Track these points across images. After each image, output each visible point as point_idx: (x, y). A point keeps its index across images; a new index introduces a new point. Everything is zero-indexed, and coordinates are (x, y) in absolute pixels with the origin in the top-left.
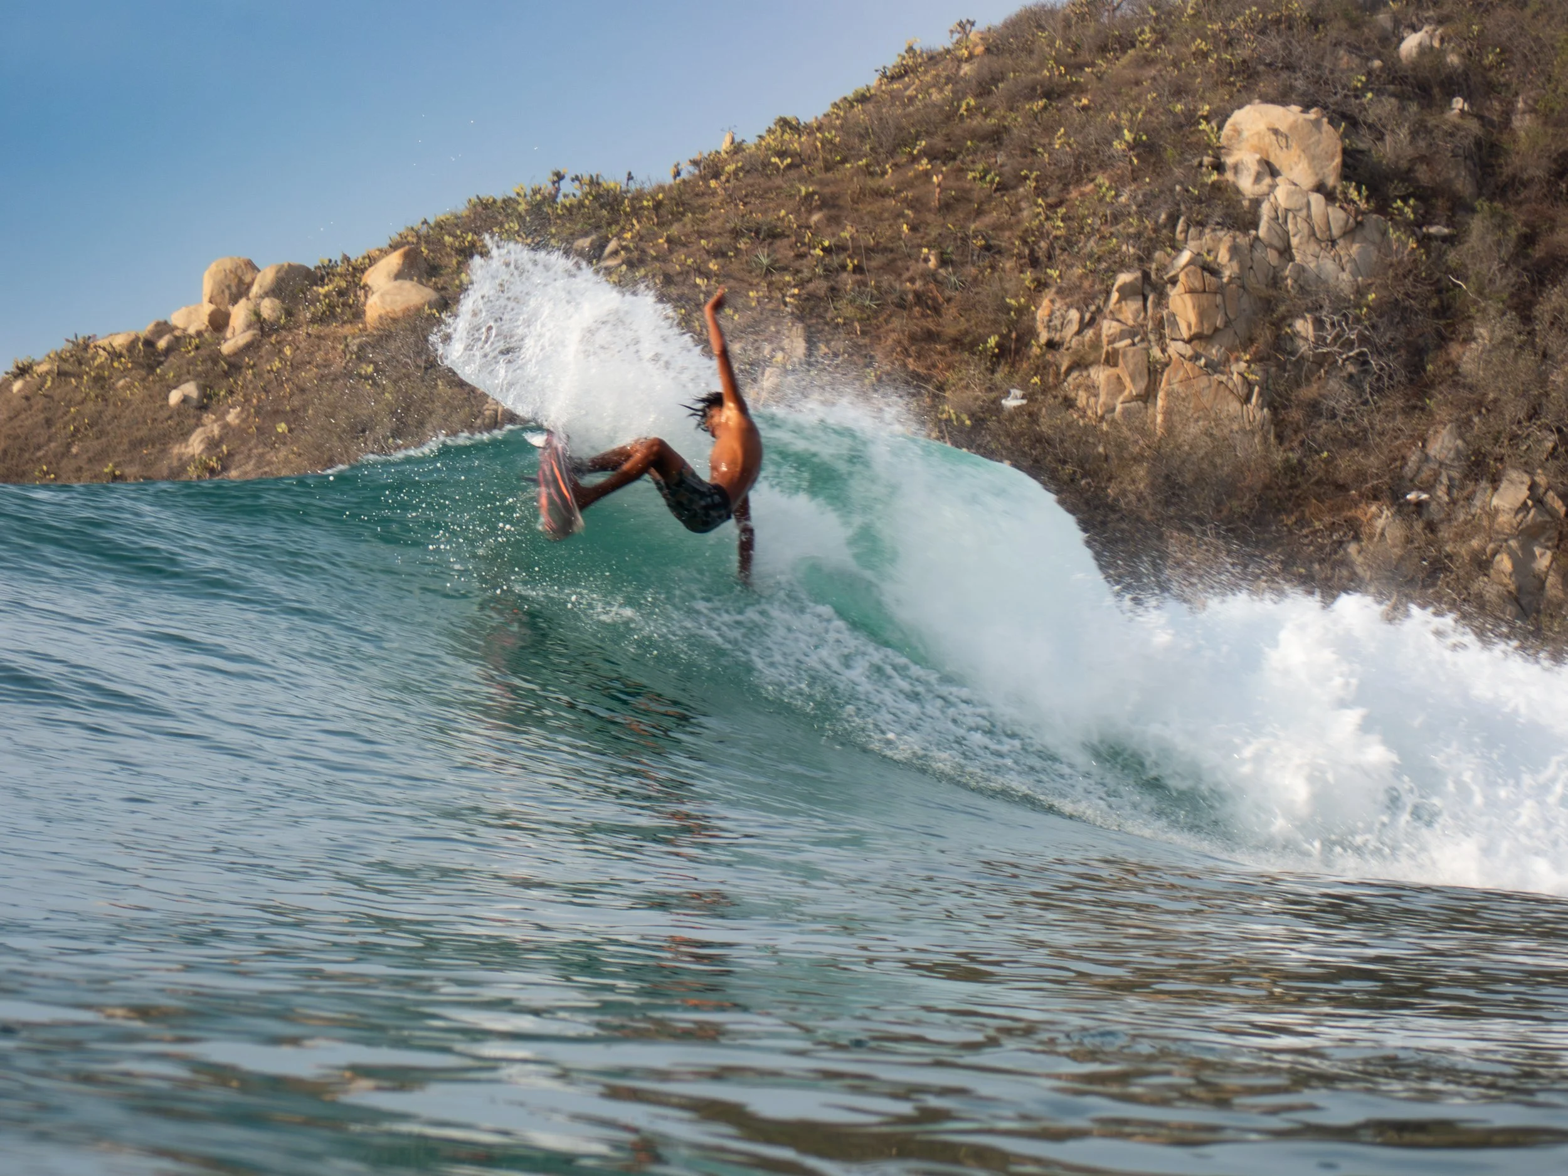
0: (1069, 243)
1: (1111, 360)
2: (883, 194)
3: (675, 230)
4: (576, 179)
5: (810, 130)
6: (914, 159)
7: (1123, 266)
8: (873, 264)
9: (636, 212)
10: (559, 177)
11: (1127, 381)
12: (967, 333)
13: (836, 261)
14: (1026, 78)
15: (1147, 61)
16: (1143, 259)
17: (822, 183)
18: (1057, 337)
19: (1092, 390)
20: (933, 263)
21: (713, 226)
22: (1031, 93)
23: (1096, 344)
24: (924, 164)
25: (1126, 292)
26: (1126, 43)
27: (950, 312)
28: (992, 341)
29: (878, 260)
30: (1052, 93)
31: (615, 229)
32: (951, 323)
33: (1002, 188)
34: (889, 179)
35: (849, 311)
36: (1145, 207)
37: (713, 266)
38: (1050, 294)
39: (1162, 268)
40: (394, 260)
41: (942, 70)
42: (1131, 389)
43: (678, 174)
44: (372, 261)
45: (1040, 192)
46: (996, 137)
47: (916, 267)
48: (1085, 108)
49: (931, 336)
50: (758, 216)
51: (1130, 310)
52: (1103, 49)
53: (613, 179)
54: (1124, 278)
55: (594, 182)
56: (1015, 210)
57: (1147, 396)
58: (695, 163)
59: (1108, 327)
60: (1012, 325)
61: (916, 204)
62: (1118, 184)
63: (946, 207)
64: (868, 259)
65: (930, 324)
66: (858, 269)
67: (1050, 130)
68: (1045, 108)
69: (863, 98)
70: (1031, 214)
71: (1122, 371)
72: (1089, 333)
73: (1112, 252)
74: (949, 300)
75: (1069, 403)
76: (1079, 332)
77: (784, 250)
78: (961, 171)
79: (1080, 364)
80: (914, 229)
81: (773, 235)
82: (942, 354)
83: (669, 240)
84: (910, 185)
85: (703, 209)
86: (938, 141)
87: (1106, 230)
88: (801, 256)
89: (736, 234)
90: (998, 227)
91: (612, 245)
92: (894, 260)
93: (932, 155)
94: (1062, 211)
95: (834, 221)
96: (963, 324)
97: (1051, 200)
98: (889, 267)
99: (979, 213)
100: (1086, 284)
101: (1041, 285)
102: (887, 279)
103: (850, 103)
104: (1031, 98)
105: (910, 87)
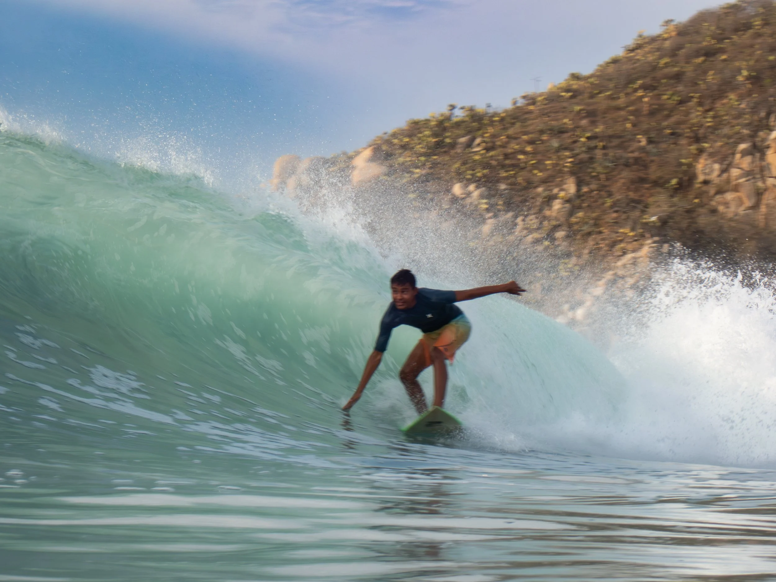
0: (715, 128)
1: (736, 189)
2: (618, 109)
3: (511, 132)
4: (462, 108)
5: (586, 78)
6: (636, 90)
7: (742, 140)
8: (613, 144)
9: (492, 123)
10: (453, 107)
11: (745, 200)
12: (660, 178)
13: (592, 143)
14: (695, 46)
15: (758, 35)
16: (753, 136)
17: (588, 104)
18: (708, 178)
19: (726, 204)
20: (644, 142)
21: (530, 128)
22: (697, 54)
23: (728, 181)
24: (640, 93)
25: (745, 153)
26: (747, 26)
27: (653, 168)
28: (674, 181)
29: (616, 142)
30: (709, 53)
31: (480, 132)
32: (654, 173)
33: (681, 102)
34: (622, 101)
35: (599, 169)
36: (754, 109)
37: (529, 149)
38: (704, 156)
39: (764, 140)
40: (368, 153)
41: (655, 45)
42: (748, 203)
43: (515, 103)
44: (358, 153)
45: (700, 104)
46: (678, 77)
47: (635, 145)
48: (725, 60)
49: (642, 180)
50: (554, 123)
51: (746, 163)
52: (736, 30)
53: (480, 107)
54: (743, 146)
55: (471, 109)
56: (687, 113)
57: (756, 207)
58: (524, 97)
59: (735, 172)
60: (685, 173)
61: (637, 113)
62: (741, 98)
63: (652, 113)
64: (610, 142)
65: (642, 175)
66: (604, 148)
67: (705, 73)
68: (704, 62)
69: (615, 61)
70: (695, 116)
71: (742, 194)
72: (725, 175)
73: (738, 133)
74: (652, 161)
75: (714, 211)
76: (719, 176)
77: (567, 138)
78: (659, 96)
79: (720, 191)
80: (634, 125)
81: (561, 131)
82: (647, 189)
83: (508, 137)
84: (632, 103)
85: (526, 120)
86: (648, 81)
87: (735, 122)
88: (575, 142)
89: (542, 132)
90: (679, 123)
91: (478, 141)
92: (623, 142)
93: (645, 87)
94: (711, 113)
95: (593, 123)
96: (659, 174)
97: (707, 107)
98: (620, 146)
99: (668, 116)
100: (724, 149)
101: (701, 151)
102: (619, 152)
103: (608, 64)
104: (697, 56)
105: (639, 55)
